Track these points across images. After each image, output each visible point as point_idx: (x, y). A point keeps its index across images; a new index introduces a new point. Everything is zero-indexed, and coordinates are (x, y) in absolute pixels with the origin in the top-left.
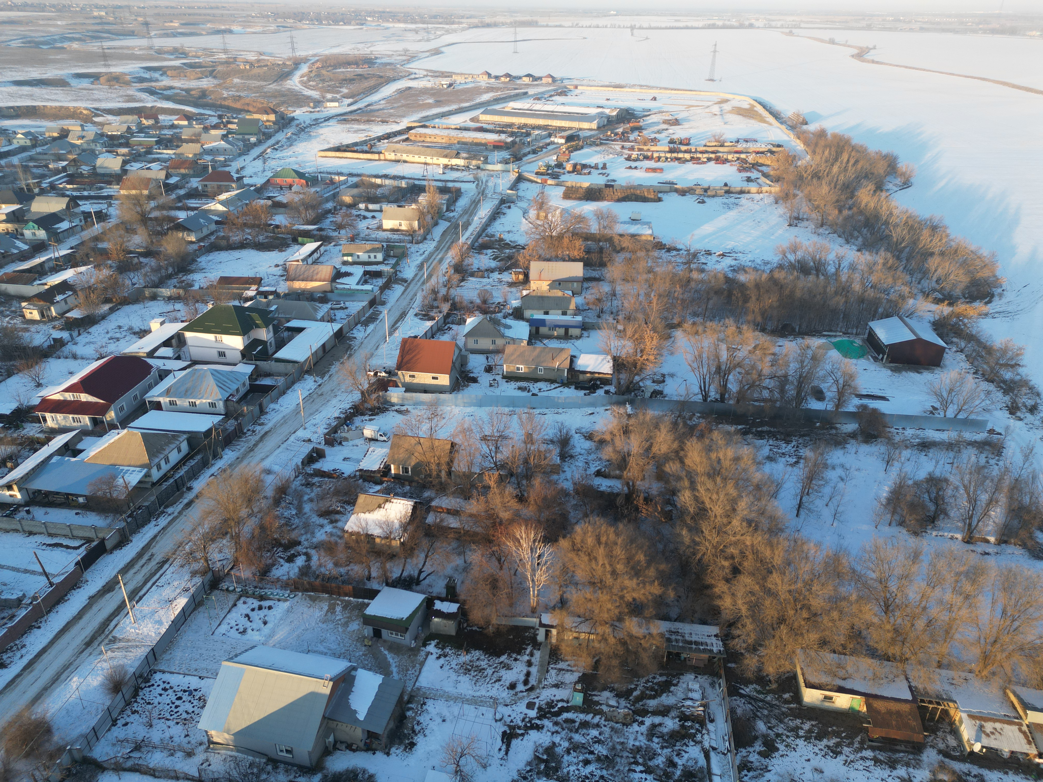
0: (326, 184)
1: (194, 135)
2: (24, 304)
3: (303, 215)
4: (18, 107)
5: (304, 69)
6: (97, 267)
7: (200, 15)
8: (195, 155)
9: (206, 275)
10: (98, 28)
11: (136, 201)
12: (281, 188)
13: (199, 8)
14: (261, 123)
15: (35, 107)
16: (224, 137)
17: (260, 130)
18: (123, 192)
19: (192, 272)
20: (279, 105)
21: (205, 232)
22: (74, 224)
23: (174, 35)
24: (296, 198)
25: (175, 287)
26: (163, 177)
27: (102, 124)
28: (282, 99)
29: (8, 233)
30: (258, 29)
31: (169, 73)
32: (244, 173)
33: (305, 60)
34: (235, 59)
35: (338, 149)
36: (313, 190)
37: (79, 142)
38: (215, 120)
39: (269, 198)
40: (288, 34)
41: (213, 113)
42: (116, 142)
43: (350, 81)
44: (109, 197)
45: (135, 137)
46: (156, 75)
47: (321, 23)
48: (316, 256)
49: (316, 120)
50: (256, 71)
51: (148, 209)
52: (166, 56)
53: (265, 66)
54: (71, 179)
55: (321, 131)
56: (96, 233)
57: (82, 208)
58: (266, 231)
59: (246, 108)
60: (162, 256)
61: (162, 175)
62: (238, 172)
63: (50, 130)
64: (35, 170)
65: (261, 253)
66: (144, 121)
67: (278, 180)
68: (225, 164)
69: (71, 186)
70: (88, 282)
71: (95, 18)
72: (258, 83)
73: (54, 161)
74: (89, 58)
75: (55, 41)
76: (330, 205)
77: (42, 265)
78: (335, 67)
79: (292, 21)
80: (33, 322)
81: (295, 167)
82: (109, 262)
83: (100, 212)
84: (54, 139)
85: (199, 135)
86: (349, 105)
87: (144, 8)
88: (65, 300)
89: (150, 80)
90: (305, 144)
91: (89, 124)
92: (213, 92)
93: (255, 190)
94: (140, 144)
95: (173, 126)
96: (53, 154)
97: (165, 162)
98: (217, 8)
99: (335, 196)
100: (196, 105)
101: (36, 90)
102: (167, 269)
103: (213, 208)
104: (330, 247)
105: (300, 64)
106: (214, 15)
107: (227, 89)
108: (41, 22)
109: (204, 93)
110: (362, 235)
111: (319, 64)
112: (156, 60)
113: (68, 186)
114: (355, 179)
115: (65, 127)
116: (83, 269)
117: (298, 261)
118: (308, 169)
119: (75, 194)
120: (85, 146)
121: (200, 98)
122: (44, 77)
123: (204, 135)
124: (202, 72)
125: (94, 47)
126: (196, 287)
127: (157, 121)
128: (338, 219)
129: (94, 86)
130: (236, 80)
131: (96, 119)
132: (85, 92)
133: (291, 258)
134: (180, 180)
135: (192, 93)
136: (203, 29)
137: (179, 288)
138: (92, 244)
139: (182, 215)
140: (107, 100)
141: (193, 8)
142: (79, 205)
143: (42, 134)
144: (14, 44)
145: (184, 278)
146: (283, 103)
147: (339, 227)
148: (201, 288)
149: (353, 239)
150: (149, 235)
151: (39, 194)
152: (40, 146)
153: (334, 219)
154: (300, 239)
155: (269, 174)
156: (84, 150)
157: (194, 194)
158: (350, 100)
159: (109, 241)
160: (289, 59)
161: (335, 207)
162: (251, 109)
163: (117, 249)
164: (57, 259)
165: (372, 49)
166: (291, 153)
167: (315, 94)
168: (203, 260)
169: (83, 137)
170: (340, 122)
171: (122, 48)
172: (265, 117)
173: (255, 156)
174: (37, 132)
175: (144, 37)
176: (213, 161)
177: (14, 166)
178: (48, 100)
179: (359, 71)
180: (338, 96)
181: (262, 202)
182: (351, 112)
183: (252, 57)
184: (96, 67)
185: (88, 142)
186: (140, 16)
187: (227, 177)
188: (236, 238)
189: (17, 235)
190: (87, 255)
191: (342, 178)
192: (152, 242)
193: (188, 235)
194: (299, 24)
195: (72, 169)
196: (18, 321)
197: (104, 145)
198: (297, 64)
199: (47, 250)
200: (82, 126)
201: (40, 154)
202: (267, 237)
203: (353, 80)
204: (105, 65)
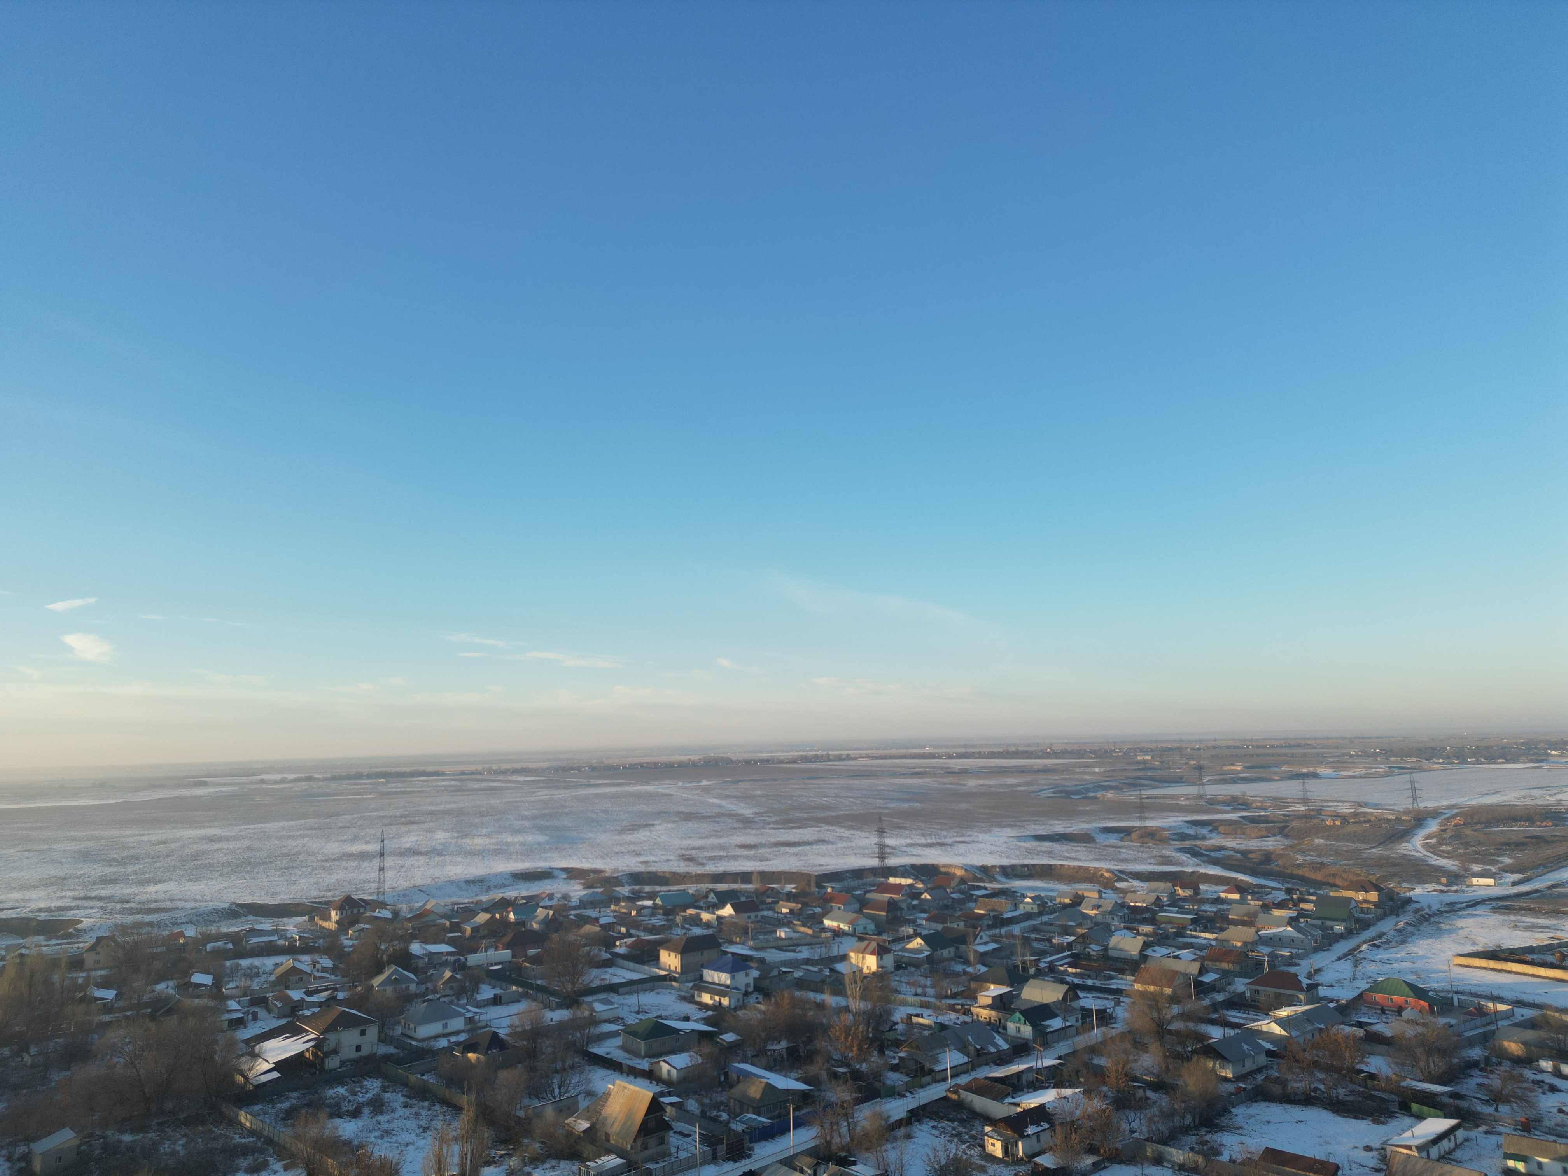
0: (1469, 1013)
1: (1248, 914)
2: (988, 1129)
3: (1422, 1064)
4: (1033, 865)
5: (1433, 827)
6: (1087, 1093)
7: (1273, 755)
8: (1246, 943)
9: (1244, 1139)
10: (1140, 774)
11: (1153, 1001)
12: (1383, 1011)
13: (1272, 746)
14: (1353, 905)
15: (1051, 866)
16: (1292, 921)
17: (1351, 915)
18: (1138, 987)
19: (1221, 1129)
20: (1385, 878)
21: (1249, 1066)
22: (1068, 1024)
23: (1234, 781)
24: (1411, 1032)
25: (1192, 1149)
26: (1196, 972)
27: (1124, 892)
28: (1392, 870)
29: (989, 1023)
30: (1358, 772)
31: (1221, 829)
32: (1319, 979)
33: (1435, 814)
34: (1319, 812)
35: (1494, 955)
36: (1442, 1021)
37: (1092, 913)
38: (1280, 896)
39: (1360, 1025)
40: (1407, 777)
41: (1279, 886)
42: (1138, 917)
43: (1518, 845)
44: (1119, 992)
45: (1165, 911)
46: (1204, 831)
47: (1464, 761)
48: (1446, 1145)
49: (1452, 904)
50: (1350, 829)
51: (1168, 1017)
52: (1219, 807)
53: (1365, 822)
54: (1076, 960)
55: (1460, 923)
56: (1093, 1042)
57: (1082, 1003)
58: (1352, 1081)
59: (1331, 880)
60: (1178, 1094)
61: (1194, 968)
62: (1310, 976)
63: (1062, 894)
64: (1035, 945)
65: (1340, 1119)
66: (1180, 891)
67: (1378, 997)
68: (1291, 961)
69: (1074, 970)
70: (1071, 1114)
71: (1139, 762)
72: (1353, 846)
73: (1060, 934)
74: (1123, 809)
75: (1088, 790)
76: (1476, 1053)
77: (1019, 1074)
78: (1489, 823)
79: (1414, 760)
80: (992, 1158)
81: (1411, 978)
82: (1105, 1089)
83: (1104, 1011)
84: (1065, 906)
85: (1255, 915)
86: (1514, 884)
87: (1199, 749)
88: (1038, 1134)
89: (1195, 837)
90: (1429, 941)
91: (1109, 891)
92: (1280, 856)
93: (1336, 1008)
94: (1170, 921)
95: (1218, 901)
96: (1059, 926)
97: (1201, 950)
98: (1298, 746)
99: (1486, 1038)
100: (1254, 873)
101: (1056, 847)
102: (1183, 1117)
103: (1265, 1028)
104: (1477, 1133)
105: (1425, 819)
106: (1293, 755)
107: (1303, 852)
108: (1077, 770)
109: (1268, 857)
110: (1547, 1123)
111: (1459, 820)
112: (1207, 812)
113: (1070, 970)
114: (1529, 1013)
115: (1080, 893)
116: (1068, 1092)
117: (1409, 1148)
118: (1434, 984)
119: (1077, 981)
120: (1100, 919)
121: (1261, 863)
122: (1069, 830)
123: (1261, 917)
124: (1267, 829)
125: (1131, 796)
126: (1225, 1157)
127: (1197, 891)
128: (1495, 1081)
129: (1123, 843)
130: (1318, 841)
131: (1119, 885)
132: (1111, 850)
133: (1396, 1140)
134: (1219, 979)
135: (1251, 856)
136: (1275, 773)
137: (1198, 1153)
138: (1086, 1057)
139: (1216, 1033)
140: (1135, 860)
141: (1265, 747)
142: (1078, 998)
143: (1052, 899)
144: (1044, 794)
145: (1208, 1137)
146: (1393, 876)
147: (1497, 1098)
148: (1232, 1161)
149: (1527, 1127)
150: (1165, 1057)
151: (1034, 977)
152: (1047, 914)
153: (1486, 1081)
154: (1415, 1107)
155: (1363, 985)
156: (1097, 924)
157: (1238, 1003)
158: (1517, 877)
159: (1109, 1056)
160: (1407, 812)
161: (1487, 1059)
162: (1339, 882)
163: (1117, 1070)
164: (1039, 1071)
165: (1559, 797)
166: (1403, 954)
167: (1450, 864)
168: (1241, 1112)
169: (1098, 907)
170: (1496, 910)
171: (1165, 797)
172: (1361, 896)
173: (1340, 954)
174: (1047, 896)
175: (1194, 784)
176: (1271, 955)
177: (1014, 936)
178: (1067, 858)
179: (1535, 830)
180: (1493, 869)
181: (1348, 1029)
182: (1519, 895)
183: (1345, 809)
184: (1129, 820)
185: (1103, 914)
186: (1193, 759)
187: (1293, 982)
188: (1298, 1084)
189: (998, 1027)
190: (1077, 1072)
191: (1501, 1007)
192: (1167, 1067)
193: (1222, 1067)
194: (1425, 764)
195: (1079, 947)
196: (975, 1152)
197: (1123, 919)
198: (1420, 819)
199: (1029, 1054)
200: (1100, 892)
201: (1045, 923)
202: (1352, 1092)
203: (1524, 844)
204: (1141, 818)
